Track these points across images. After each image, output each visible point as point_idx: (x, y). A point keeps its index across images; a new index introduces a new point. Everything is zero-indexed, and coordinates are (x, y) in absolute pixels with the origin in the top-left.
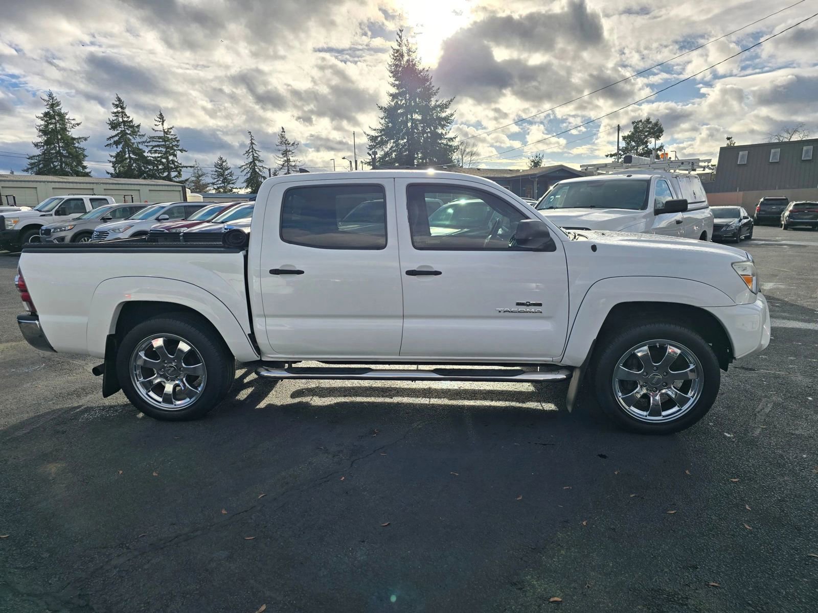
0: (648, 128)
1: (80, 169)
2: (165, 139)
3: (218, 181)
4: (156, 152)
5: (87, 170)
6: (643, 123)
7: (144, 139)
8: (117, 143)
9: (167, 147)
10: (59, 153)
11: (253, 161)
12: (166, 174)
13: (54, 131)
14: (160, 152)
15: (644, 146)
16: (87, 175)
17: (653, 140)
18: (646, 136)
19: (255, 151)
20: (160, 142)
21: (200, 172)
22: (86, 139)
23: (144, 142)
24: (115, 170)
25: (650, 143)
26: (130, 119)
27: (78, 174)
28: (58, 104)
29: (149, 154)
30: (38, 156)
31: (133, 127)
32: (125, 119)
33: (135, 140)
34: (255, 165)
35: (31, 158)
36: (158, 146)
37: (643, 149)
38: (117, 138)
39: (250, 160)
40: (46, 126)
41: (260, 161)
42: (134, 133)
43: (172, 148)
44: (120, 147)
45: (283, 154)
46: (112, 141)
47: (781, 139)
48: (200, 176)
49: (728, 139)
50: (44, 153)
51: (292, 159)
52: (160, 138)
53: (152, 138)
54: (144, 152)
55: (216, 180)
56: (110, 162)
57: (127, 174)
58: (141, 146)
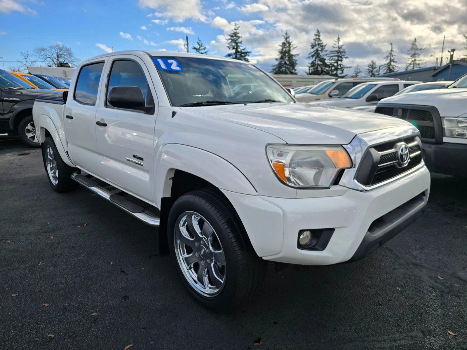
1: (293, 71)
2: (338, 52)
3: (368, 75)
4: (332, 59)
5: (296, 72)
7: (327, 53)
8: (313, 56)
9: (338, 56)
10: (285, 63)
11: (390, 63)
12: (335, 72)
13: (286, 52)
14: (334, 60)
16: (296, 74)
19: (392, 55)
20: (335, 53)
21: (358, 71)
22: (298, 55)
23: (326, 55)
24: (309, 71)
26: (321, 42)
27: (292, 73)
28: (289, 37)
29: (328, 61)
30: (277, 65)
31: (322, 46)
32: (319, 42)
33: (322, 54)
34: (390, 64)
35: (273, 66)
36: (334, 56)
38: (313, 54)
39: (388, 61)
40: (282, 49)
41: (394, 62)
42: (322, 50)
43: (341, 57)
44: (314, 58)
45: (411, 56)
46: (311, 55)
48: (358, 73)
50: (279, 64)
51: (417, 59)
52: (335, 51)
53: (332, 52)
54: (325, 60)
55: (367, 75)
56: (308, 66)
57: (315, 72)
58: (325, 57)
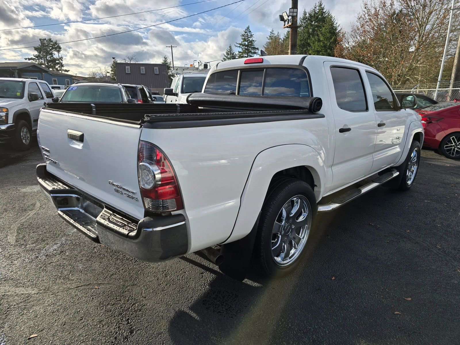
0: (51, 44)
6: (47, 41)
15: (51, 56)
17: (56, 53)
18: (51, 50)
25: (54, 55)
37: (50, 57)
47: (127, 61)
49: (114, 58)
